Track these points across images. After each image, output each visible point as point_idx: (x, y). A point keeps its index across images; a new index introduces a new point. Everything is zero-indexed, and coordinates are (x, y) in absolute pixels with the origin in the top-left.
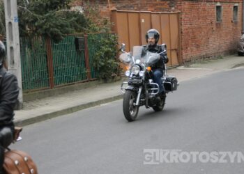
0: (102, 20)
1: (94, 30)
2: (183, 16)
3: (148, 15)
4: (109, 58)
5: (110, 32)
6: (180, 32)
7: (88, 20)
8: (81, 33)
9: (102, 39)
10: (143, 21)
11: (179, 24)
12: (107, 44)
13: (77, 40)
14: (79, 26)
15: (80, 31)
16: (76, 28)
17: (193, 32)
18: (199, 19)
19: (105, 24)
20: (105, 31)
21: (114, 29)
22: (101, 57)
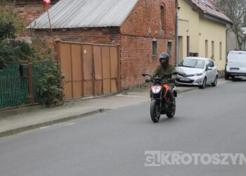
0: (46, 50)
1: (39, 59)
2: (122, 49)
3: (90, 47)
4: (52, 85)
5: (54, 61)
6: (120, 63)
7: (33, 49)
8: (26, 61)
9: (46, 66)
10: (85, 52)
11: (119, 56)
12: (50, 71)
13: (21, 67)
14: (23, 54)
15: (25, 60)
16: (21, 56)
17: (131, 63)
18: (137, 52)
19: (49, 53)
20: (49, 60)
21: (57, 58)
22: (44, 83)
